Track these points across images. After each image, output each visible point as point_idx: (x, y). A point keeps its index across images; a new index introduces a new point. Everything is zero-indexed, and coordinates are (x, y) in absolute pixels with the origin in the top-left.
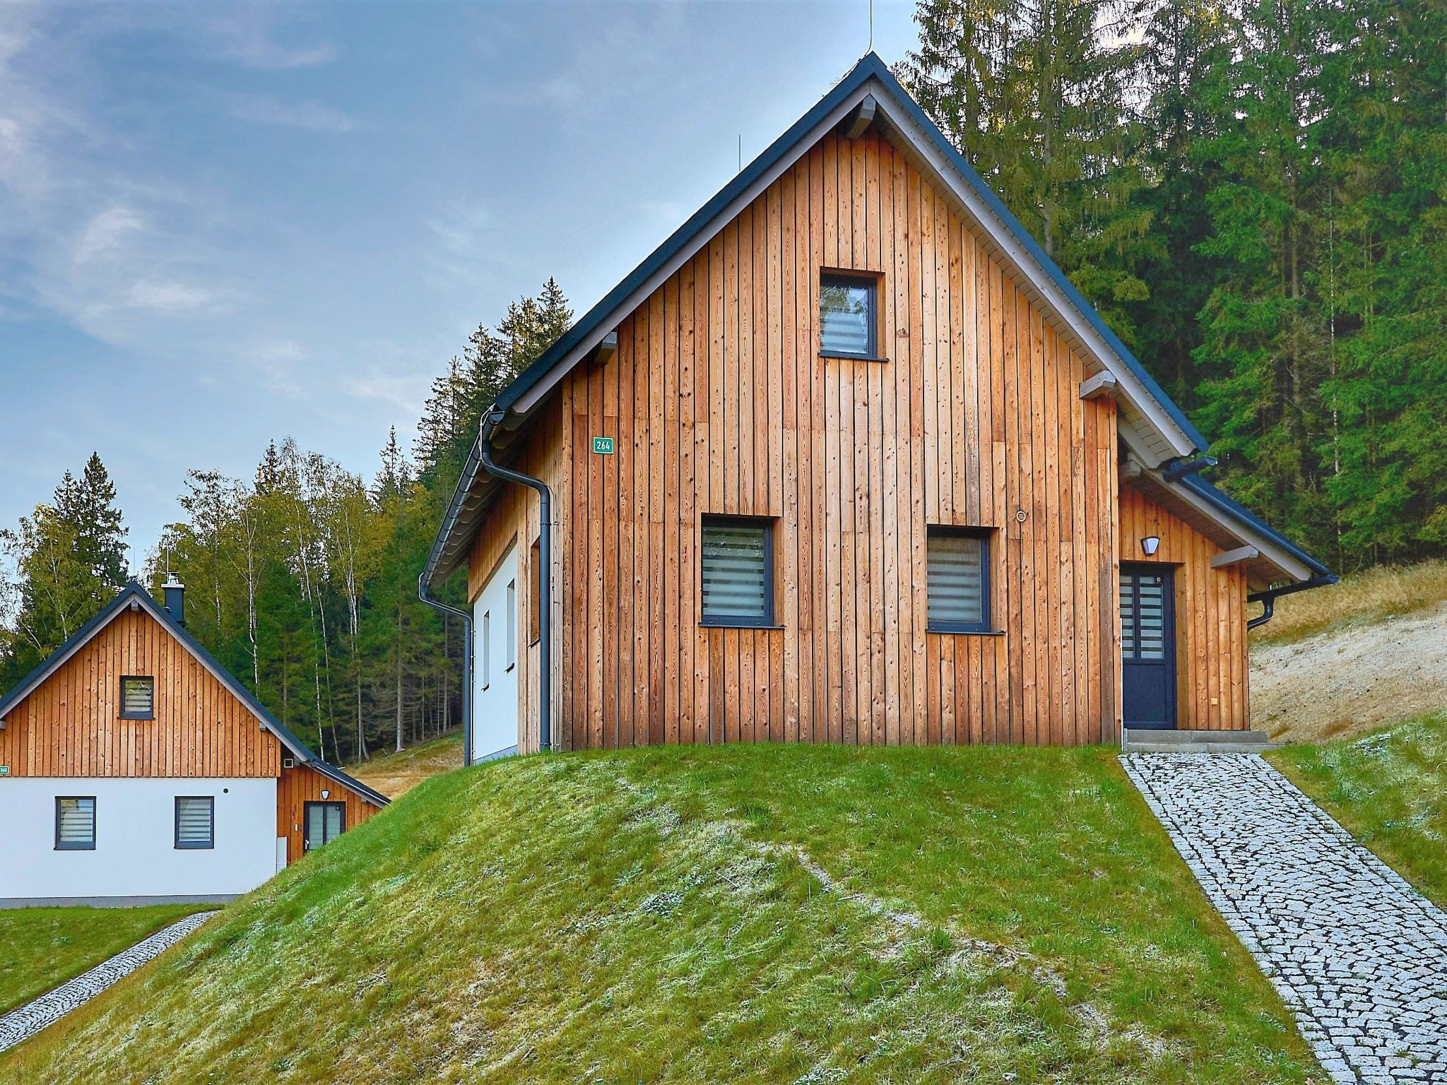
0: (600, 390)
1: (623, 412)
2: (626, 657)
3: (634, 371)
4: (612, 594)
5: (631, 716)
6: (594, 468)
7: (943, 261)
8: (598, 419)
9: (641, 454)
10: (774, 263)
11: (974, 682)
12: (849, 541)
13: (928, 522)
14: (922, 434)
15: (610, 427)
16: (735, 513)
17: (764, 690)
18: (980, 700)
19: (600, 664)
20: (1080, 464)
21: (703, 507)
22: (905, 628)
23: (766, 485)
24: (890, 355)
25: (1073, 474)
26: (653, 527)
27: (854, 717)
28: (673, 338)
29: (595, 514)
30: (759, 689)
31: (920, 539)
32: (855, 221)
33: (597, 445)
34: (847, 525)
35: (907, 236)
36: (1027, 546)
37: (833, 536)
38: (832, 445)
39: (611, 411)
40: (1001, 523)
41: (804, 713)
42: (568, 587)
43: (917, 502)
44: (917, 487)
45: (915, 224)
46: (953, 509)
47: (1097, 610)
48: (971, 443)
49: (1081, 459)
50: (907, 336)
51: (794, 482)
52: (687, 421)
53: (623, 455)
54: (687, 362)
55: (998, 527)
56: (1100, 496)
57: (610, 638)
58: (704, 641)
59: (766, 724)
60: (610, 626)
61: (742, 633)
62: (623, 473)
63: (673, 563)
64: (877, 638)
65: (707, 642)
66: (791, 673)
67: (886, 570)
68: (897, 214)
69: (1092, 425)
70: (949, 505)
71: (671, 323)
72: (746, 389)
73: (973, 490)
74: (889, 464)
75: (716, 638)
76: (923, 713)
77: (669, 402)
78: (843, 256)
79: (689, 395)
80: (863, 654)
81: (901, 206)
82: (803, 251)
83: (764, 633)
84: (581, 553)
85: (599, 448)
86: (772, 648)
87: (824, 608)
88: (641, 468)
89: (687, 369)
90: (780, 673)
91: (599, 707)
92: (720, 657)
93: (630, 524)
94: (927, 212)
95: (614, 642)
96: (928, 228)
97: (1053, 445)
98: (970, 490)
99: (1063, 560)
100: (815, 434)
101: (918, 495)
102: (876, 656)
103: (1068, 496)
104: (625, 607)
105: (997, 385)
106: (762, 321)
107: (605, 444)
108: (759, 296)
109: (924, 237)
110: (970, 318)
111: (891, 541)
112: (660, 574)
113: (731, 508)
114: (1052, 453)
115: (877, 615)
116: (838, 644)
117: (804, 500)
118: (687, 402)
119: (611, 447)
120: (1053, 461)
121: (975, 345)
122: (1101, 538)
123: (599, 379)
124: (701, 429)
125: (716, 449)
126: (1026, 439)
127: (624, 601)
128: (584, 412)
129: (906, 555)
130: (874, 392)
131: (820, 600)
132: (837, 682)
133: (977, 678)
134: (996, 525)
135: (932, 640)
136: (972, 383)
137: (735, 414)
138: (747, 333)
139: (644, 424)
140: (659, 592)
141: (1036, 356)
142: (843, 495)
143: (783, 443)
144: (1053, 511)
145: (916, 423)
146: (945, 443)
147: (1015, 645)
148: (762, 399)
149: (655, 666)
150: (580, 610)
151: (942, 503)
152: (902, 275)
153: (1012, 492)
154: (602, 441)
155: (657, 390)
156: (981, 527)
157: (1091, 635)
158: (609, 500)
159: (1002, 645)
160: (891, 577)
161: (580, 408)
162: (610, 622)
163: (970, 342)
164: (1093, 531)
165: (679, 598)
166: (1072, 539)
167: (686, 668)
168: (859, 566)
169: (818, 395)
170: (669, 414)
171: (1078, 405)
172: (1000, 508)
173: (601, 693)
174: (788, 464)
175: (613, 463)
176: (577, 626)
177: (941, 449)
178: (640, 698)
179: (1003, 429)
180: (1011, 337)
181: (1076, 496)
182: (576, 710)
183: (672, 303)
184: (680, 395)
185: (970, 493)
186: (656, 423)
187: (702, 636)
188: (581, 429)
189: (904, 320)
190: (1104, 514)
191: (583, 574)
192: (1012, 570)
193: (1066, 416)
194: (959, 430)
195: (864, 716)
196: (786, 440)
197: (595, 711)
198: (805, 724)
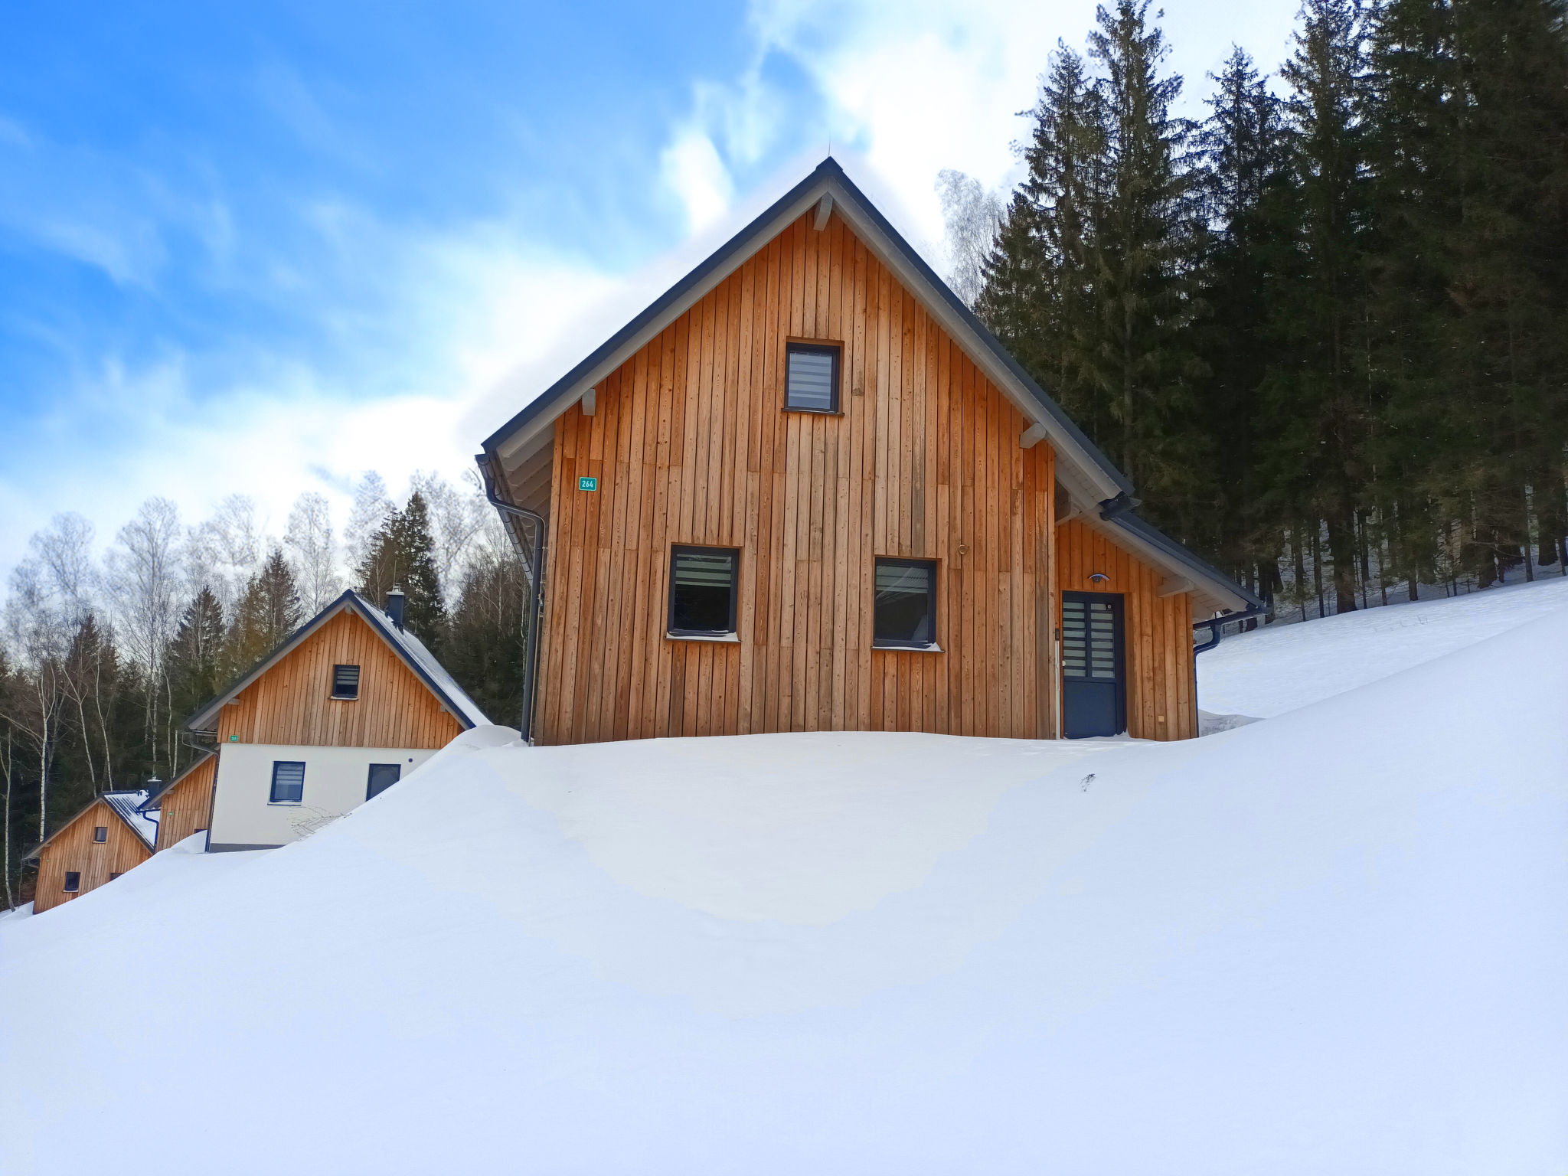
0: (587, 440)
1: (606, 455)
2: (596, 667)
3: (619, 423)
4: (587, 610)
5: (598, 718)
6: (580, 502)
7: (897, 331)
8: (584, 460)
9: (621, 493)
10: (746, 333)
11: (914, 695)
12: (803, 568)
13: (876, 553)
14: (873, 478)
15: (595, 468)
16: (701, 542)
17: (720, 697)
18: (920, 710)
19: (573, 671)
20: (1019, 503)
21: (672, 538)
22: (852, 646)
23: (730, 520)
24: (846, 409)
25: (1013, 513)
26: (628, 553)
27: (802, 722)
28: (654, 395)
29: (577, 542)
30: (716, 695)
31: (869, 568)
32: (820, 299)
33: (582, 484)
34: (803, 554)
35: (865, 311)
36: (968, 576)
37: (789, 564)
38: (794, 486)
39: (595, 455)
40: (943, 555)
41: (755, 718)
43: (867, 535)
44: (867, 522)
45: (873, 300)
46: (899, 543)
47: (1033, 633)
48: (918, 485)
49: (1020, 500)
50: (862, 393)
51: (756, 517)
52: (663, 464)
53: (605, 492)
54: (665, 415)
55: (941, 559)
56: (1038, 532)
57: (583, 649)
58: (668, 653)
59: (720, 727)
60: (584, 638)
61: (703, 647)
62: (603, 507)
63: (644, 584)
64: (826, 653)
65: (671, 654)
66: (746, 683)
67: (836, 594)
68: (857, 293)
69: (1031, 471)
70: (896, 539)
71: (653, 384)
72: (716, 438)
73: (918, 526)
74: (843, 503)
75: (679, 650)
76: (867, 721)
77: (647, 448)
78: (807, 328)
79: (666, 442)
80: (812, 668)
81: (860, 286)
82: (772, 323)
83: (723, 647)
84: (562, 575)
85: (583, 486)
86: (730, 660)
87: (778, 626)
88: (620, 504)
89: (664, 421)
90: (736, 683)
91: (569, 709)
92: (681, 667)
93: (608, 551)
94: (885, 291)
95: (586, 653)
96: (884, 304)
97: (994, 487)
98: (916, 526)
99: (1001, 589)
100: (776, 476)
101: (867, 530)
102: (824, 669)
103: (1006, 532)
104: (599, 622)
105: (943, 435)
106: (733, 381)
107: (589, 483)
108: (731, 361)
109: (881, 312)
110: (920, 379)
111: (841, 569)
112: (631, 594)
113: (698, 538)
114: (993, 495)
115: (826, 633)
116: (789, 658)
117: (764, 532)
118: (663, 450)
119: (594, 485)
120: (993, 502)
121: (923, 402)
122: (1037, 569)
123: (587, 431)
124: (675, 471)
125: (686, 488)
126: (969, 482)
127: (598, 616)
128: (572, 457)
129: (855, 581)
130: (831, 441)
131: (775, 619)
132: (788, 691)
133: (918, 692)
134: (939, 557)
135: (876, 656)
136: (919, 434)
137: (705, 459)
138: (719, 391)
139: (625, 466)
140: (629, 610)
141: (980, 411)
142: (800, 529)
143: (747, 484)
144: (993, 545)
145: (868, 468)
146: (893, 486)
147: (954, 662)
148: (730, 446)
149: (623, 674)
150: (558, 624)
151: (889, 537)
152: (859, 343)
153: (955, 528)
154: (586, 480)
155: (637, 438)
156: (924, 558)
157: (1027, 656)
158: (590, 530)
159: (942, 662)
160: (841, 600)
161: (569, 453)
162: (584, 634)
163: (920, 399)
164: (1030, 562)
165: (648, 615)
166: (1010, 569)
167: (650, 676)
168: (812, 590)
169: (780, 444)
170: (647, 459)
171: (1018, 453)
172: (943, 542)
173: (572, 696)
174: (751, 501)
175: (596, 500)
176: (554, 638)
177: (890, 494)
178: (607, 701)
179: (947, 474)
180: (957, 395)
181: (1014, 532)
182: (548, 711)
183: (655, 366)
184: (658, 443)
185: (915, 528)
186: (636, 466)
187: (667, 649)
188: (569, 470)
189: (860, 381)
190: (1041, 548)
191: (563, 593)
192: (953, 596)
193: (1007, 462)
194: (907, 474)
195: (811, 720)
196: (750, 482)
197: (566, 712)
198: (756, 727)
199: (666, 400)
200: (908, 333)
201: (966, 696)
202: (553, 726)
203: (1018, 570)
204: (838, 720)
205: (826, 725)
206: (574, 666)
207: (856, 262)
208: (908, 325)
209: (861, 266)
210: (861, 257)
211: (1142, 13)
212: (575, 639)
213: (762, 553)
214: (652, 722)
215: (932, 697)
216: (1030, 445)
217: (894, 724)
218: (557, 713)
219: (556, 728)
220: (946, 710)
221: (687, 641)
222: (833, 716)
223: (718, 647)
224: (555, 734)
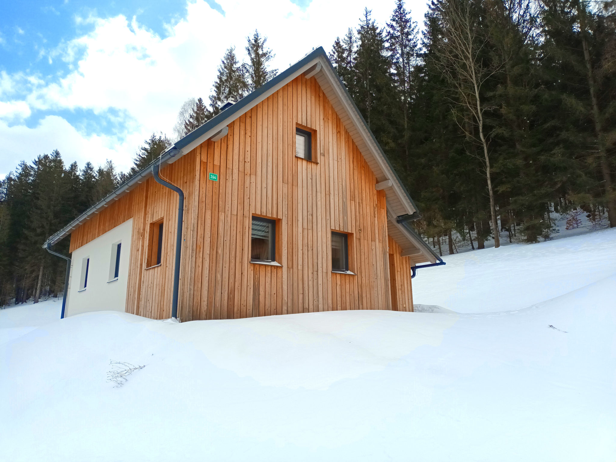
0: (212, 152)
1: (222, 164)
2: (219, 276)
3: (227, 148)
4: (214, 245)
5: (220, 304)
6: (209, 186)
7: (335, 131)
8: (212, 164)
9: (229, 184)
10: (280, 116)
12: (306, 231)
13: (331, 229)
14: (329, 194)
15: (217, 169)
16: (265, 215)
17: (275, 294)
19: (207, 278)
20: (376, 213)
21: (252, 211)
22: (325, 271)
23: (276, 205)
24: (319, 161)
25: (375, 217)
26: (233, 216)
27: (307, 307)
28: (243, 137)
29: (209, 206)
30: (273, 293)
31: (329, 235)
32: (308, 109)
33: (211, 176)
34: (305, 226)
35: (324, 119)
36: (362, 241)
37: (300, 229)
38: (301, 193)
39: (217, 162)
40: (354, 232)
41: (290, 304)
42: (195, 239)
43: (328, 220)
44: (328, 214)
45: (326, 115)
46: (339, 225)
47: (383, 268)
48: (344, 200)
49: (376, 211)
50: (324, 156)
51: (287, 205)
52: (247, 173)
53: (221, 183)
54: (248, 148)
55: (353, 233)
56: (382, 225)
57: (212, 266)
58: (252, 270)
59: (275, 309)
60: (213, 260)
61: (267, 268)
62: (221, 191)
63: (240, 234)
64: (315, 273)
65: (253, 271)
66: (285, 287)
67: (318, 246)
68: (321, 110)
69: (379, 200)
70: (338, 223)
71: (242, 132)
72: (270, 164)
73: (345, 218)
74: (319, 203)
75: (256, 269)
76: (331, 306)
77: (240, 163)
78: (303, 121)
79: (249, 162)
80: (310, 280)
81: (322, 107)
82: (290, 115)
83: (275, 268)
84: (201, 224)
85: (211, 178)
86: (278, 275)
87: (297, 259)
88: (229, 190)
89: (248, 151)
90: (281, 287)
91: (206, 299)
92: (258, 278)
93: (223, 214)
94: (330, 112)
95: (214, 268)
96: (330, 117)
97: (368, 205)
98: (344, 218)
99: (373, 248)
100: (294, 187)
101: (328, 217)
102: (315, 281)
103: (373, 224)
104: (220, 251)
105: (352, 180)
106: (276, 138)
107: (214, 177)
108: (275, 128)
109: (329, 121)
110: (343, 154)
111: (320, 234)
112: (235, 238)
113: (263, 212)
114: (368, 207)
115: (315, 264)
116: (302, 276)
117: (290, 213)
118: (248, 165)
119: (216, 178)
120: (368, 211)
121: (345, 164)
122: (382, 241)
123: (212, 147)
124: (253, 177)
125: (258, 187)
126: (361, 202)
127: (219, 249)
128: (206, 161)
129: (324, 240)
130: (314, 174)
131: (295, 256)
132: (301, 292)
133: (348, 292)
134: (352, 233)
135: (333, 276)
136: (344, 177)
137: (266, 174)
138: (270, 142)
139: (231, 170)
140: (234, 246)
141: (363, 172)
142: (304, 213)
143: (283, 189)
144: (369, 229)
145: (327, 189)
146: (336, 199)
147: (359, 279)
148: (276, 169)
149: (232, 280)
150: (200, 252)
151: (336, 222)
152: (322, 133)
153: (357, 220)
154: (213, 175)
155: (236, 157)
156: (348, 232)
157: (382, 278)
158: (215, 202)
159: (355, 279)
160: (320, 249)
161: (204, 159)
162: (213, 258)
163: (343, 162)
164: (381, 238)
165: (242, 250)
166: (375, 241)
167: (244, 282)
168: (309, 243)
169: (295, 172)
170: (240, 169)
171: (375, 192)
172: (354, 226)
173: (207, 292)
174: (285, 198)
175: (217, 186)
176: (197, 260)
177: (335, 201)
178: (224, 295)
179: (354, 197)
180: (355, 163)
181: (375, 225)
182: (195, 300)
183: (243, 123)
184: (245, 162)
185: (344, 219)
186: (236, 171)
187: (251, 268)
188: (204, 168)
189: (323, 149)
190: (384, 232)
191: (202, 234)
192: (358, 250)
193: (372, 195)
194: (341, 194)
195: (311, 307)
196: (284, 187)
197: (204, 301)
198: (290, 310)
199: (248, 140)
200: (339, 132)
201: (364, 295)
202: (197, 309)
203: (377, 240)
204: (321, 306)
205: (317, 309)
206: (208, 275)
207: (320, 97)
208: (338, 129)
209: (321, 99)
210: (321, 95)
212: (208, 260)
213: (290, 223)
214: (245, 307)
215: (353, 295)
216: (379, 189)
217: (341, 308)
218: (199, 302)
219: (199, 310)
220: (358, 301)
221: (260, 264)
222: (319, 304)
223: (273, 268)
224: (199, 313)
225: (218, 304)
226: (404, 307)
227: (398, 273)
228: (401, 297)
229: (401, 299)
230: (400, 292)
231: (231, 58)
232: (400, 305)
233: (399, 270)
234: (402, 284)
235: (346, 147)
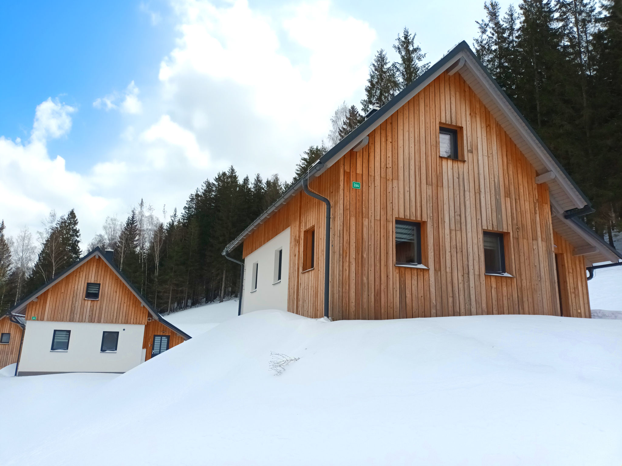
0: (355, 162)
1: (364, 172)
2: (365, 279)
3: (369, 156)
4: (359, 249)
5: (367, 306)
6: (353, 194)
7: (484, 125)
8: (354, 173)
9: (372, 190)
10: (422, 118)
11: (504, 298)
12: (453, 233)
13: (483, 228)
14: (479, 192)
15: (359, 178)
16: (408, 218)
17: (422, 297)
18: (507, 306)
19: (354, 281)
20: (537, 209)
21: (396, 215)
22: (477, 273)
23: (420, 208)
24: (466, 159)
25: (536, 213)
26: (376, 221)
27: (459, 311)
29: (353, 213)
30: (420, 296)
31: (481, 236)
32: (452, 106)
33: (354, 185)
34: (453, 227)
35: (470, 114)
36: (521, 240)
37: (447, 231)
38: (446, 193)
39: (359, 171)
40: (510, 231)
41: (438, 308)
42: (341, 245)
43: (479, 219)
44: (479, 212)
45: (473, 110)
46: (492, 224)
47: (548, 269)
48: (498, 197)
49: (537, 207)
50: (472, 152)
51: (431, 207)
52: (389, 178)
53: (364, 190)
54: (389, 154)
55: (509, 233)
56: (545, 222)
57: (358, 269)
58: (397, 273)
59: (423, 312)
60: (358, 264)
61: (412, 271)
62: (364, 198)
63: (384, 238)
64: (466, 275)
65: (398, 274)
66: (433, 290)
67: (468, 247)
68: (467, 106)
69: (540, 194)
70: (491, 222)
71: (383, 138)
72: (412, 167)
73: (499, 216)
74: (468, 203)
75: (402, 272)
76: (486, 310)
77: (382, 170)
78: (447, 119)
79: (390, 167)
80: (461, 283)
81: (467, 102)
82: (433, 115)
83: (421, 271)
84: (347, 230)
85: (354, 186)
86: (425, 278)
87: (444, 262)
88: (372, 196)
89: (389, 157)
90: (428, 289)
91: (354, 301)
92: (403, 280)
93: (367, 220)
94: (478, 106)
95: (360, 271)
96: (478, 112)
97: (527, 200)
98: (498, 216)
99: (534, 248)
100: (439, 188)
101: (479, 217)
102: (466, 284)
103: (533, 222)
104: (365, 256)
105: (506, 175)
106: (418, 141)
107: (357, 185)
108: (417, 131)
109: (477, 115)
110: (495, 148)
111: (469, 235)
112: (379, 242)
113: (407, 216)
114: (527, 204)
115: (465, 266)
116: (450, 278)
117: (435, 215)
118: (389, 171)
119: (359, 186)
120: (527, 207)
121: (497, 158)
122: (546, 240)
123: (355, 157)
124: (395, 182)
125: (400, 191)
126: (517, 198)
127: (364, 253)
128: (349, 171)
129: (475, 241)
130: (461, 173)
131: (443, 258)
132: (451, 295)
133: (506, 296)
134: (509, 232)
135: (487, 278)
136: (496, 173)
137: (408, 177)
138: (412, 145)
139: (373, 177)
140: (378, 250)
141: (519, 165)
142: (451, 215)
143: (427, 191)
144: (529, 227)
145: (477, 187)
146: (488, 196)
147: (519, 281)
148: (418, 172)
149: (377, 283)
150: (346, 256)
151: (488, 221)
152: (469, 129)
153: (514, 218)
154: (356, 183)
155: (377, 164)
156: (503, 232)
157: (547, 280)
158: (358, 209)
159: (514, 282)
160: (470, 250)
161: (347, 169)
162: (358, 262)
163: (495, 156)
164: (544, 236)
165: (387, 253)
166: (537, 239)
167: (390, 284)
168: (458, 245)
169: (439, 173)
170: (382, 175)
171: (535, 186)
172: (510, 224)
173: (355, 294)
174: (429, 199)
175: (360, 193)
176: (344, 264)
177: (486, 199)
178: (371, 297)
179: (508, 193)
180: (509, 157)
181: (537, 222)
182: (344, 301)
183: (383, 130)
184: (387, 167)
185: (498, 217)
186: (377, 178)
187: (396, 271)
188: (347, 178)
189: (471, 146)
190: (547, 230)
191: (347, 240)
192: (516, 250)
193: (531, 189)
194: (493, 191)
195: (463, 310)
196: (428, 189)
197: (352, 302)
198: (439, 313)
199: (389, 146)
200: (488, 126)
201: (525, 299)
202: (346, 310)
203: (540, 239)
204: (474, 310)
205: (469, 313)
206: (354, 278)
207: (465, 91)
208: (488, 123)
209: (467, 93)
210: (467, 89)
211: (413, 39)
212: (354, 264)
213: (435, 225)
214: (392, 309)
215: (511, 299)
216: (539, 183)
217: (497, 312)
218: (348, 303)
219: (348, 310)
220: (517, 305)
221: (405, 267)
222: (472, 307)
223: (419, 271)
224: (348, 314)
225: (365, 306)
226: (579, 313)
227: (570, 274)
228: (574, 301)
229: (574, 304)
230: (573, 295)
231: (381, 59)
232: (574, 310)
233: (571, 271)
234: (575, 286)
235: (498, 140)
